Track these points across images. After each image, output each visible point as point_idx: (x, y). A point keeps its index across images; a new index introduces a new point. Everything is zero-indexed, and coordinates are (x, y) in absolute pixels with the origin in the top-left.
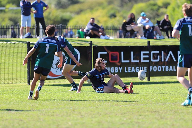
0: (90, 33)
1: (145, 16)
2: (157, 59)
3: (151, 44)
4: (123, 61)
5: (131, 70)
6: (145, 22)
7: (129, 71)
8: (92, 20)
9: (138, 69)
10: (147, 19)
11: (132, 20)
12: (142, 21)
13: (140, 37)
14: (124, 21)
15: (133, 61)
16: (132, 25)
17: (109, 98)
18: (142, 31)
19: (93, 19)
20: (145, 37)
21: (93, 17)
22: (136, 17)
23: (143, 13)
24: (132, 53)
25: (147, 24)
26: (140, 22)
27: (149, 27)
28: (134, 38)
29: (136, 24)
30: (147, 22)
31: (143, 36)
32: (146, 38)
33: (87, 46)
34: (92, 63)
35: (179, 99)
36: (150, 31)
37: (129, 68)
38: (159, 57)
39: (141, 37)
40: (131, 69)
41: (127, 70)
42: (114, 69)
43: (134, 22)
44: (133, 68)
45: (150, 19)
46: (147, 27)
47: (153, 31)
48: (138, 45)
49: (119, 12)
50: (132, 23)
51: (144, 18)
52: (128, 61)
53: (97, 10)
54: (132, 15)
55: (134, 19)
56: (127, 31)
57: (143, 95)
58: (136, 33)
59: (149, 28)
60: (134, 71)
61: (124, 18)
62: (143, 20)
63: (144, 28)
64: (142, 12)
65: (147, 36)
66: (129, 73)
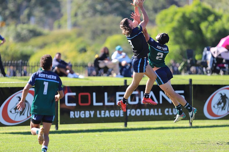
1: (121, 50)
2: (135, 100)
3: (128, 84)
4: (95, 104)
5: (105, 115)
6: (121, 57)
7: (103, 116)
9: (112, 112)
11: (106, 55)
12: (118, 56)
13: (115, 75)
14: (97, 56)
15: (107, 104)
16: (106, 62)
17: (79, 147)
18: (118, 68)
19: (60, 54)
20: (121, 74)
21: (60, 51)
23: (118, 47)
24: (106, 94)
26: (115, 57)
27: (126, 63)
28: (108, 76)
29: (110, 60)
31: (119, 74)
32: (122, 76)
35: (161, 148)
36: (128, 67)
37: (103, 112)
38: (137, 98)
39: (117, 74)
40: (105, 113)
41: (100, 114)
42: (85, 113)
43: (108, 58)
44: (107, 112)
45: (127, 53)
46: (124, 63)
47: (130, 68)
48: (113, 85)
49: (90, 45)
50: (106, 59)
51: (120, 53)
52: (101, 104)
53: (64, 43)
54: (106, 49)
55: (108, 53)
56: (100, 69)
57: (119, 144)
58: (110, 70)
59: (126, 65)
60: (109, 116)
61: (97, 53)
62: (119, 55)
63: (120, 64)
64: (117, 45)
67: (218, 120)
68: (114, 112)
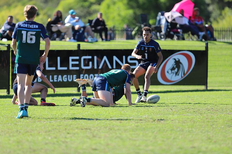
0: (7, 34)
1: (74, 14)
2: (88, 65)
3: (81, 48)
4: (48, 68)
5: (57, 79)
6: (74, 21)
7: (55, 81)
8: (9, 18)
9: (65, 77)
10: (77, 18)
11: (59, 19)
12: (71, 20)
13: (68, 39)
14: (49, 20)
15: (59, 68)
16: (59, 25)
17: (31, 112)
18: (71, 32)
19: (11, 17)
20: (74, 39)
21: (12, 14)
22: (64, 15)
23: (72, 11)
24: (59, 58)
25: (77, 23)
26: (68, 21)
27: (79, 27)
28: (61, 40)
29: (63, 24)
30: (77, 22)
31: (72, 38)
32: (76, 41)
33: (4, 50)
34: (9, 71)
35: (115, 113)
36: (81, 32)
37: (55, 76)
38: (91, 63)
39: (70, 39)
40: (58, 78)
41: (53, 79)
43: (61, 22)
44: (60, 76)
45: (80, 17)
46: (77, 27)
47: (83, 32)
48: (66, 49)
49: (42, 9)
50: (59, 23)
51: (73, 17)
52: (54, 69)
53: (16, 6)
54: (59, 13)
55: (61, 17)
56: (53, 33)
57: (72, 109)
58: (63, 34)
59: (79, 29)
60: (61, 81)
61: (49, 16)
62: (72, 18)
63: (73, 28)
64: (70, 9)
65: (76, 37)
66: (55, 82)
67: (172, 86)
68: (67, 77)
